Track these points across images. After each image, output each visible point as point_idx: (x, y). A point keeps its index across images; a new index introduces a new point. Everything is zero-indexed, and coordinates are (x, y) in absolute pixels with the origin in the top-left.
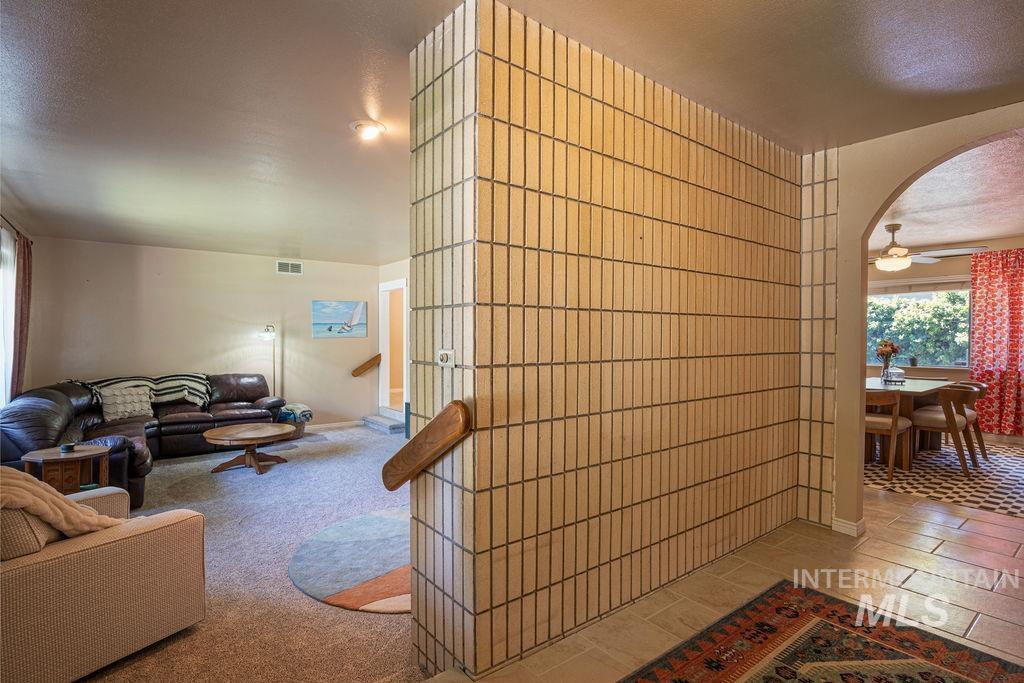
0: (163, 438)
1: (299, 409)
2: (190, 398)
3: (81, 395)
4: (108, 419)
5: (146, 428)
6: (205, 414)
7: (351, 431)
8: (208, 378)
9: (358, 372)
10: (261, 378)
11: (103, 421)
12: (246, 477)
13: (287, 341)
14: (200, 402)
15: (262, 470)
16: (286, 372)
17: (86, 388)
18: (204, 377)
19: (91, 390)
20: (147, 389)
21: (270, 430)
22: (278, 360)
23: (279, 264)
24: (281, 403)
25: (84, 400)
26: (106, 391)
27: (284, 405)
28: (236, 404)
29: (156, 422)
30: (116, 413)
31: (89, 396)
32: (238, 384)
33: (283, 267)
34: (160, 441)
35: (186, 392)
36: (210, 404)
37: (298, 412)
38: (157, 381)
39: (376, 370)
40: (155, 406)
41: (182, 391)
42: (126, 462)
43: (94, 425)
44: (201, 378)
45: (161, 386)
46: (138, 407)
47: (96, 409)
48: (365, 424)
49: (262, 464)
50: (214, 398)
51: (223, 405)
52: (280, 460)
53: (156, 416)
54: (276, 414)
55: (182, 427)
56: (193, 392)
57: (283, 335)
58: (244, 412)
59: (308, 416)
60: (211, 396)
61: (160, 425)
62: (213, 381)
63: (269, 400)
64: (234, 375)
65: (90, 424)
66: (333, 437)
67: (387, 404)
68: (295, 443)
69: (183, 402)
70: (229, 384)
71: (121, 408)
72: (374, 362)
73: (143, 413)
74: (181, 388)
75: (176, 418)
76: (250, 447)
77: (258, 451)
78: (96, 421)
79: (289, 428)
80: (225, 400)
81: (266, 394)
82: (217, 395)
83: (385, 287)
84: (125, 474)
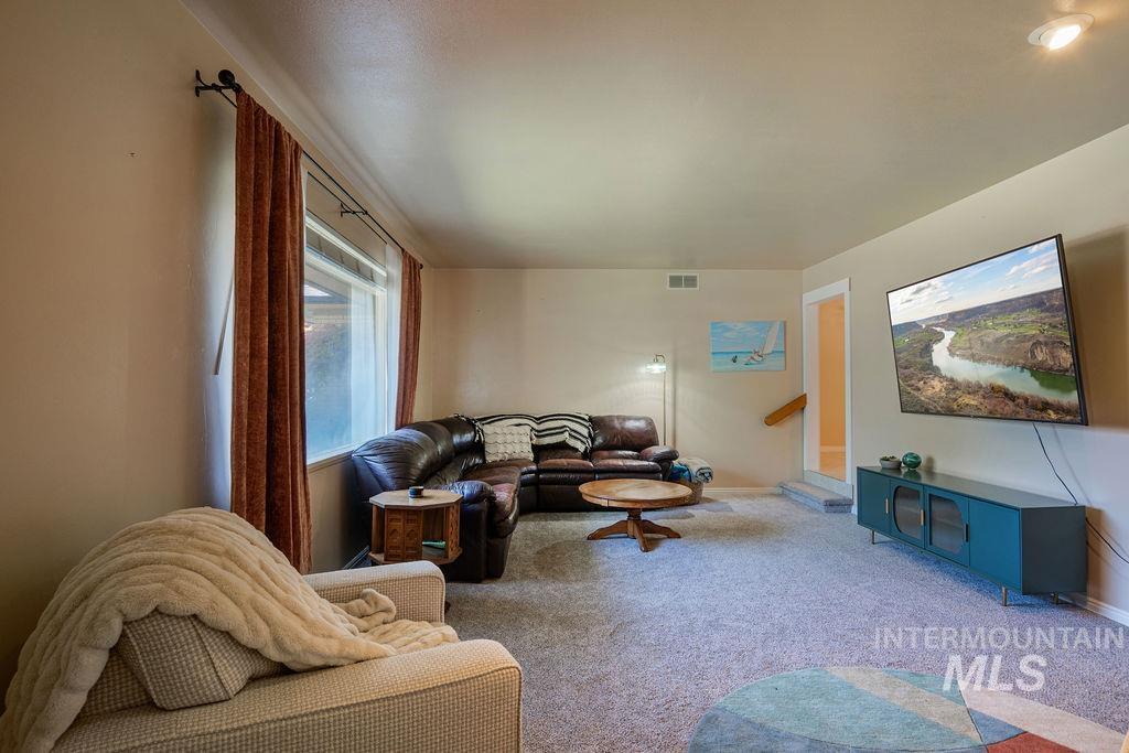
0: (541, 486)
1: (694, 464)
2: (572, 442)
3: (463, 432)
4: (489, 459)
5: (523, 474)
6: (587, 462)
7: (764, 500)
8: (591, 419)
9: (774, 419)
10: (650, 422)
11: (484, 460)
12: (624, 552)
13: (681, 375)
14: (581, 448)
15: (648, 546)
16: (680, 416)
17: (470, 424)
18: (587, 418)
19: (474, 426)
20: (528, 429)
21: (658, 490)
22: (669, 400)
23: (671, 277)
24: (672, 456)
25: (468, 437)
26: (488, 429)
27: (677, 458)
28: (620, 452)
29: (534, 467)
30: (496, 454)
31: (473, 433)
32: (622, 428)
33: (675, 281)
34: (538, 490)
35: (566, 434)
36: (593, 450)
37: (694, 470)
38: (539, 420)
39: (797, 419)
40: (536, 448)
41: (562, 433)
42: (484, 516)
43: (475, 465)
44: (583, 419)
45: (542, 427)
46: (518, 449)
47: (478, 448)
48: (783, 493)
49: (649, 535)
50: (596, 443)
51: (605, 453)
52: (671, 534)
53: (536, 461)
54: (667, 470)
55: (560, 476)
56: (575, 434)
57: (675, 368)
58: (629, 463)
59: (707, 475)
60: (593, 440)
61: (538, 472)
62: (596, 423)
63: (657, 450)
64: (618, 417)
65: (471, 464)
66: (742, 507)
67: (816, 467)
68: (690, 510)
69: (563, 446)
70: (614, 428)
71: (501, 449)
72: (797, 405)
73: (523, 455)
74: (561, 430)
75: (554, 464)
76: (634, 511)
77: (645, 516)
78: (477, 460)
79: (682, 491)
80: (609, 447)
81: (653, 442)
82: (599, 440)
83: (811, 297)
84: (483, 532)
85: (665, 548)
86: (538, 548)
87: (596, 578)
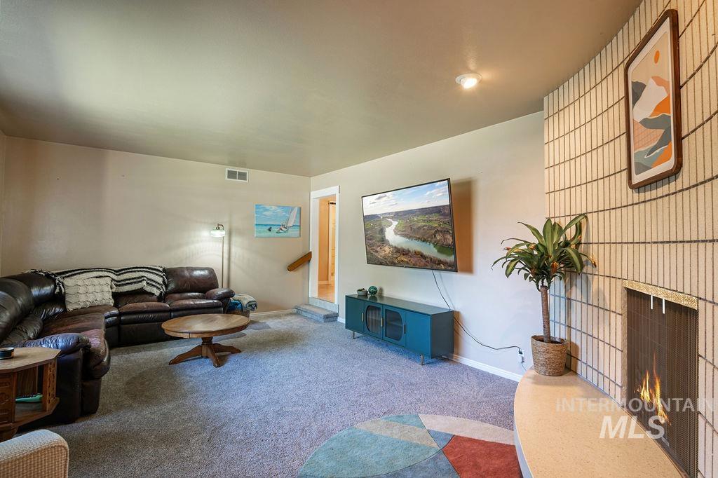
0: (123, 326)
1: (245, 299)
2: (148, 289)
3: (43, 286)
4: (70, 308)
5: (106, 318)
6: (162, 304)
7: (289, 318)
8: (164, 270)
9: (293, 267)
10: (211, 271)
11: (65, 309)
12: (202, 370)
13: (234, 239)
14: (157, 292)
15: (220, 362)
16: (233, 266)
17: (49, 278)
18: (161, 269)
19: (54, 280)
20: (108, 280)
21: (219, 322)
22: (226, 256)
23: (229, 171)
24: (230, 294)
25: (47, 289)
26: (68, 282)
27: (233, 296)
28: (189, 294)
29: (116, 311)
30: (77, 303)
31: (53, 286)
32: (191, 276)
33: (232, 175)
34: (119, 329)
35: (144, 283)
36: (166, 294)
37: (245, 302)
38: (118, 272)
39: (306, 267)
40: (116, 296)
41: (141, 281)
42: (80, 364)
43: (55, 314)
44: (159, 271)
45: (122, 277)
46: (99, 297)
47: (59, 298)
48: (298, 312)
49: (218, 354)
50: (169, 288)
51: (177, 296)
52: (234, 350)
53: (116, 305)
54: (227, 305)
55: (140, 316)
56: (151, 283)
57: (230, 234)
58: (198, 302)
59: (253, 306)
60: (167, 286)
61: (120, 315)
62: (168, 273)
63: (220, 291)
64: (187, 268)
65: (51, 313)
66: (276, 325)
67: (316, 295)
68: (243, 331)
69: (141, 292)
70: (183, 277)
71: (83, 298)
72: (306, 259)
73: (104, 302)
74: (140, 279)
75: (135, 308)
76: (207, 340)
77: (215, 340)
78: (57, 310)
79: (236, 320)
80: (179, 290)
81: (215, 286)
82: (172, 286)
83: (316, 195)
84: (78, 377)
85: (232, 362)
86: (126, 379)
87: (184, 396)
